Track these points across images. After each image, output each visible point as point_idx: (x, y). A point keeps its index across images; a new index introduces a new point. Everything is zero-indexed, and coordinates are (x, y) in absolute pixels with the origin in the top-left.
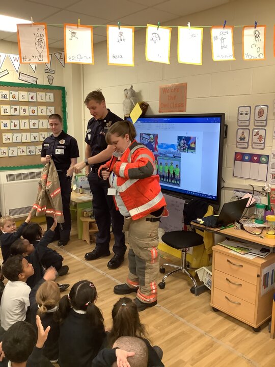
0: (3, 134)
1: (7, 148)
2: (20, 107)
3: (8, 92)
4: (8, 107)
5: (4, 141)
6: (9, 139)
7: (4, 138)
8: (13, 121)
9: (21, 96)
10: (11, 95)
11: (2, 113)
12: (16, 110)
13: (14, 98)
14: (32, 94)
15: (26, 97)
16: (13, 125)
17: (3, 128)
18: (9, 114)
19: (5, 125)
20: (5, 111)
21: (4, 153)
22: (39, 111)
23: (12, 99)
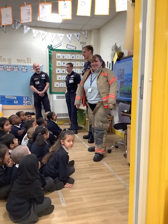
0: (57, 76)
1: (58, 83)
2: (67, 62)
3: (61, 54)
4: (60, 62)
5: (58, 79)
6: (60, 78)
7: (57, 77)
8: (63, 69)
9: (67, 56)
10: (62, 56)
11: (57, 65)
12: (64, 63)
13: (64, 57)
14: (73, 55)
15: (69, 57)
16: (62, 71)
17: (57, 72)
18: (60, 65)
19: (58, 71)
20: (59, 64)
21: (57, 85)
22: (76, 64)
23: (62, 58)
